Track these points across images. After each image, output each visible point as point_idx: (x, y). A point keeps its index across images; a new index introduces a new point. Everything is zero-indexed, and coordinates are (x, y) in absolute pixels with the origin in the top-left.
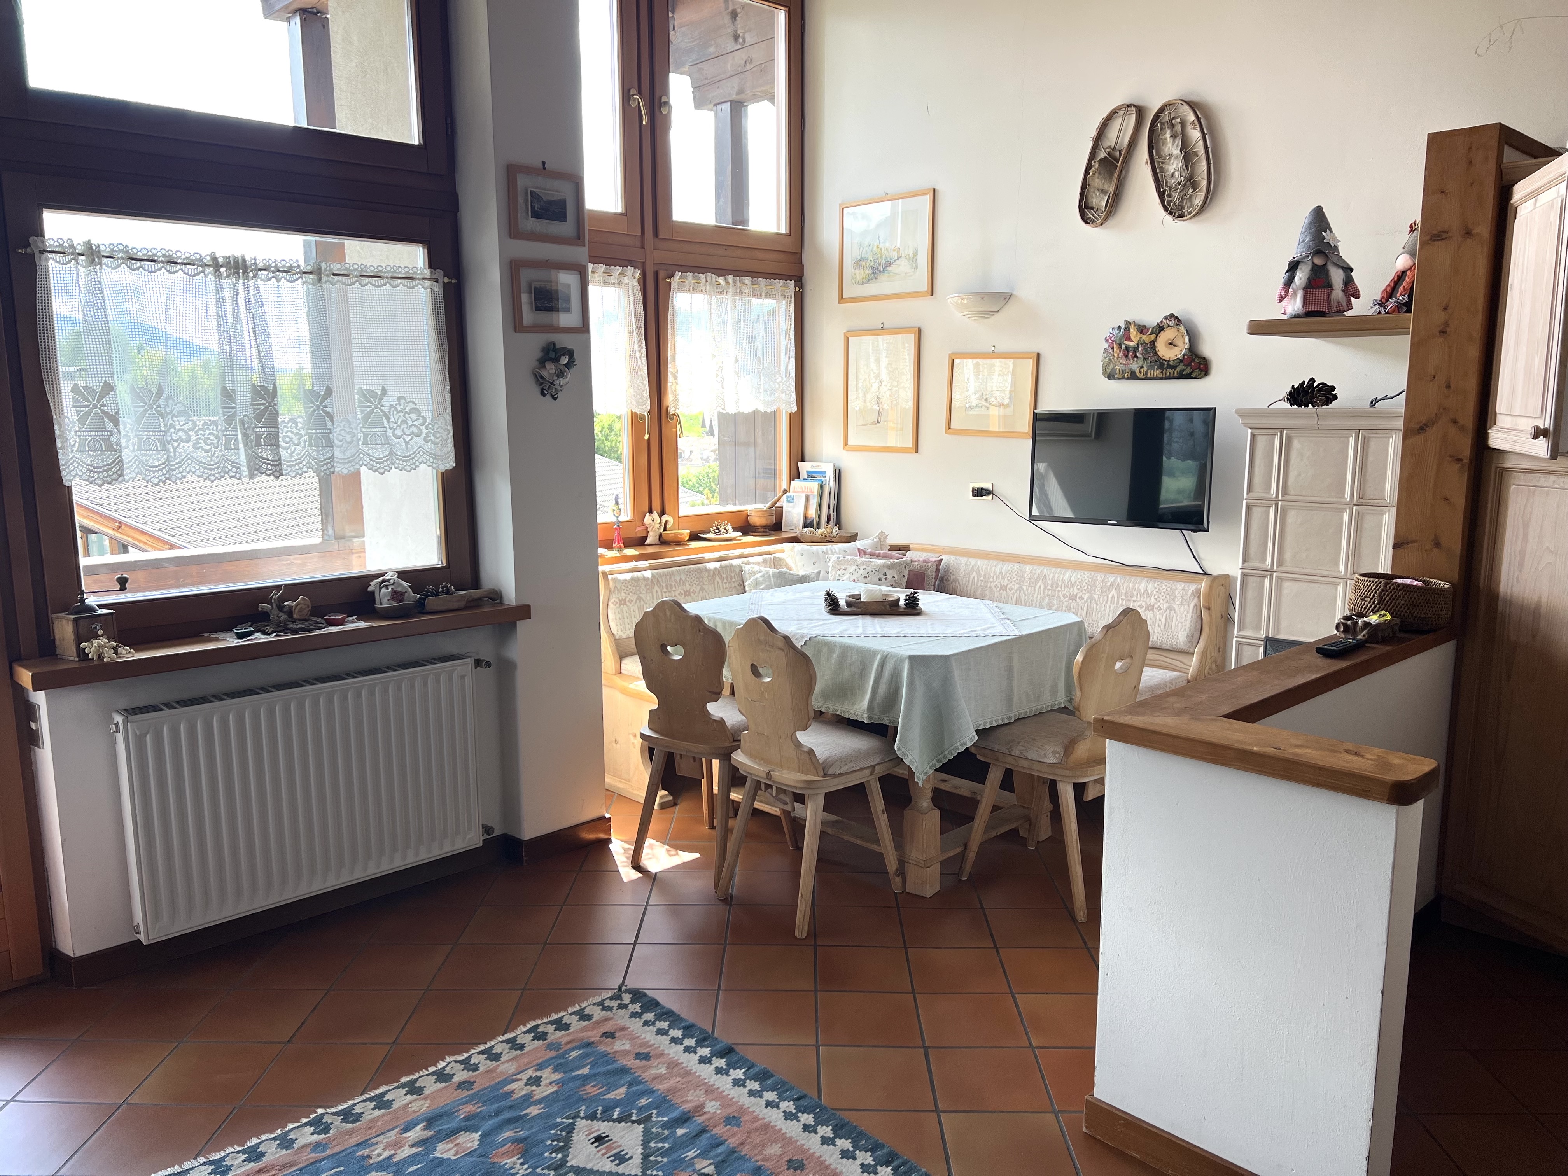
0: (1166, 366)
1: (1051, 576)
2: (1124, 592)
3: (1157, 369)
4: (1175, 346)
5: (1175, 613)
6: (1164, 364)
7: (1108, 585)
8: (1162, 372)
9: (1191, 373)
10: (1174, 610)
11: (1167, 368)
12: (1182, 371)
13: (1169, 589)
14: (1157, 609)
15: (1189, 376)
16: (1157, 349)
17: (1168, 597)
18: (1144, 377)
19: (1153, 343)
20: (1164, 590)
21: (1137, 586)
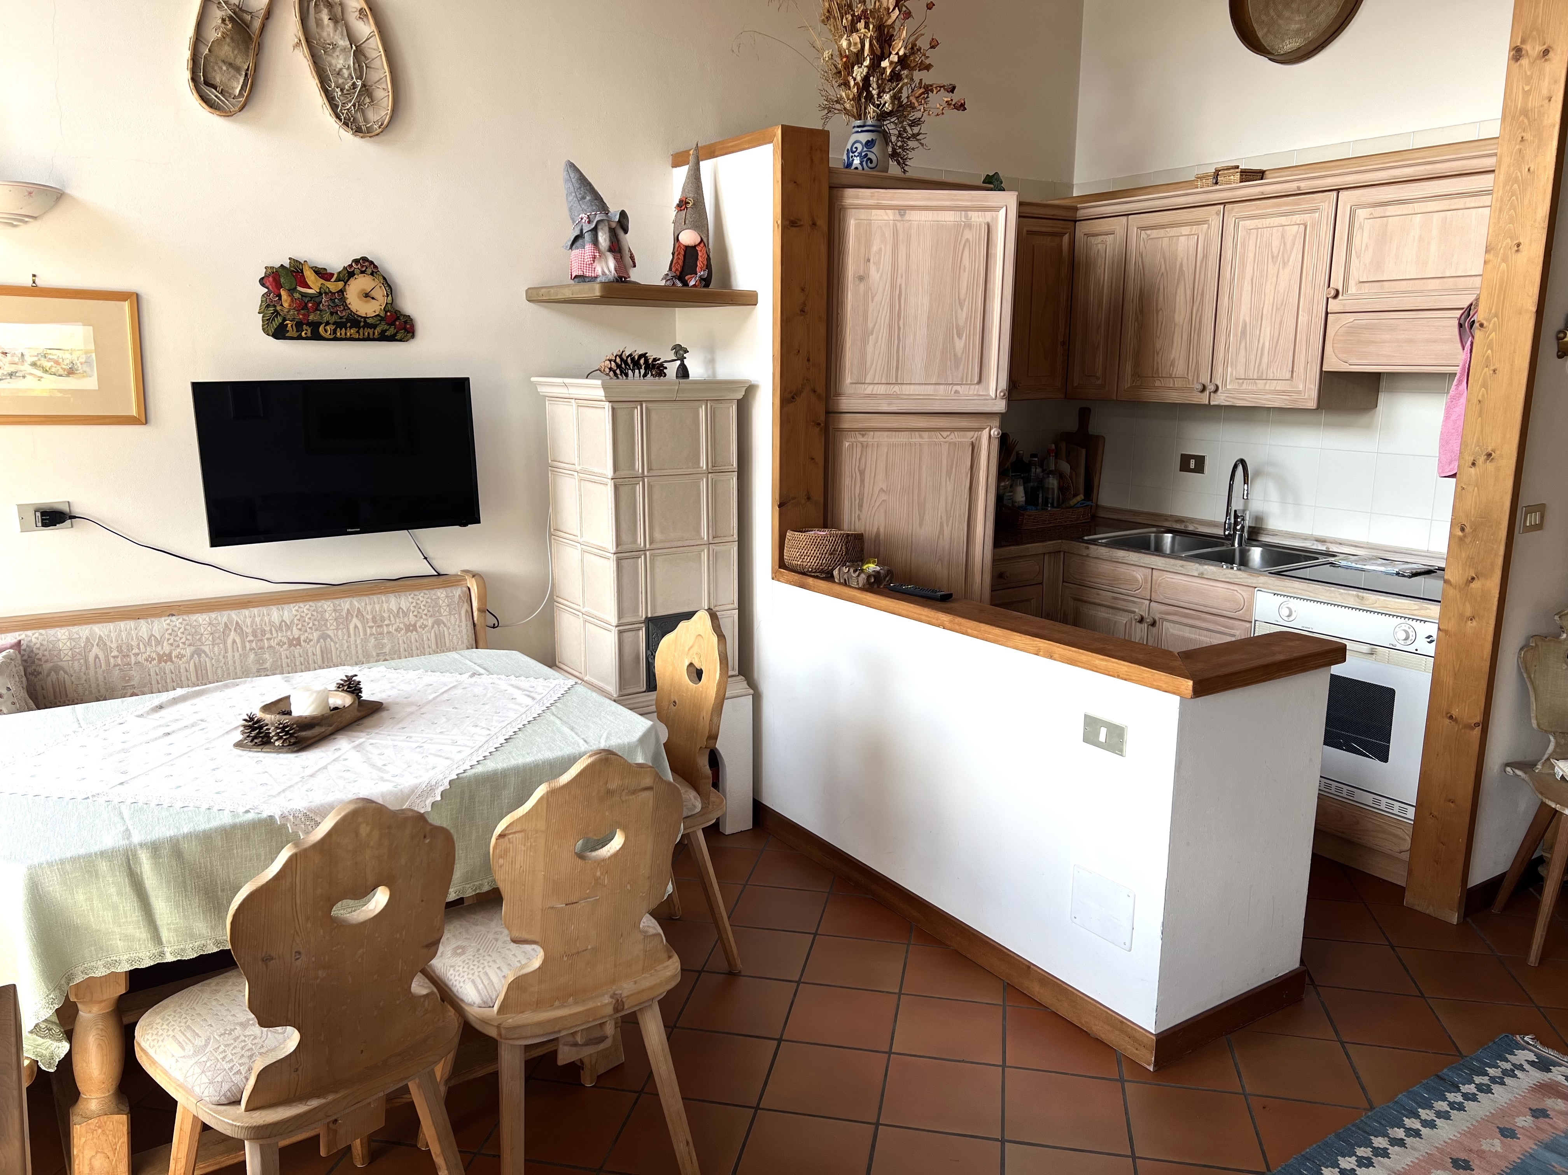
0: (362, 324)
1: (249, 621)
2: (370, 617)
3: (351, 328)
4: (373, 298)
5: (445, 626)
6: (360, 322)
7: (344, 613)
8: (358, 332)
9: (395, 335)
10: (444, 623)
11: (364, 327)
12: (384, 331)
13: (429, 600)
14: (421, 627)
15: (392, 339)
16: (348, 302)
17: (430, 609)
18: (332, 337)
19: (342, 292)
20: (424, 603)
21: (385, 606)
